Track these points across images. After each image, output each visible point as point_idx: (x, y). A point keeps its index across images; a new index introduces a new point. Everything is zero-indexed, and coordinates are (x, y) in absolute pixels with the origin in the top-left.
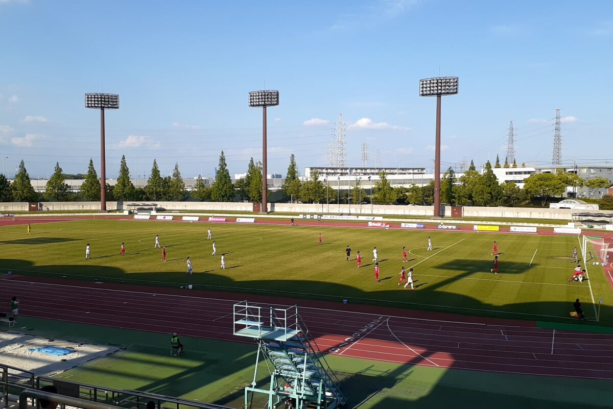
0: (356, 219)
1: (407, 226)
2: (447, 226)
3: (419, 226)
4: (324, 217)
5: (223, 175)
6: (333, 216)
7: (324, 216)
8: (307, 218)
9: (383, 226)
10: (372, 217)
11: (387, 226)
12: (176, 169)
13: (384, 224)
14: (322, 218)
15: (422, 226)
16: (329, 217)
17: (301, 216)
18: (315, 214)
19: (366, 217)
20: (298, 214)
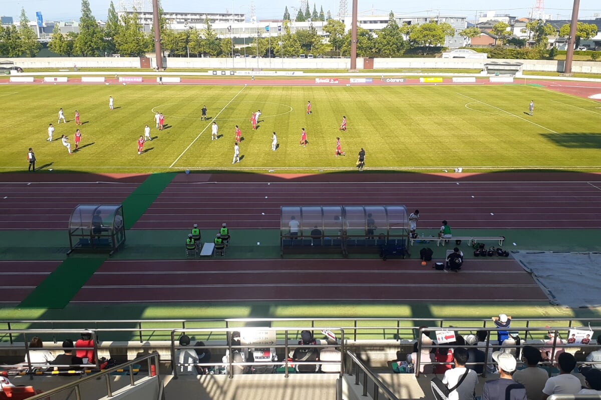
0: (275, 74)
1: (355, 82)
2: (395, 80)
3: (368, 80)
4: (237, 73)
5: (88, 22)
6: (248, 71)
7: (237, 71)
8: (218, 74)
9: (331, 82)
10: (292, 72)
11: (335, 82)
12: (23, 15)
13: (332, 80)
14: (235, 74)
15: (371, 80)
16: (243, 73)
17: (210, 73)
18: (219, 69)
19: (286, 72)
20: (206, 70)
